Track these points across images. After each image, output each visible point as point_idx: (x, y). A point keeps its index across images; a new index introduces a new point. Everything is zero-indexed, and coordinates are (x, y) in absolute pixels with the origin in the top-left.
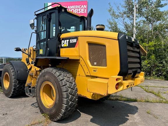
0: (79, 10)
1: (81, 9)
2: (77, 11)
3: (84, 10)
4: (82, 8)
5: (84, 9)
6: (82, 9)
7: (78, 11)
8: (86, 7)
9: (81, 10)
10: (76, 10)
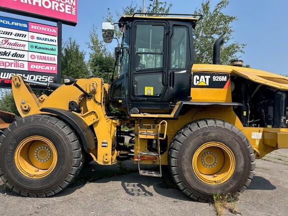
0: (61, 5)
1: (65, 4)
2: (57, 7)
3: (71, 8)
4: (67, 4)
5: (70, 6)
6: (67, 6)
7: (59, 8)
8: (74, 4)
9: (64, 7)
10: (55, 4)
